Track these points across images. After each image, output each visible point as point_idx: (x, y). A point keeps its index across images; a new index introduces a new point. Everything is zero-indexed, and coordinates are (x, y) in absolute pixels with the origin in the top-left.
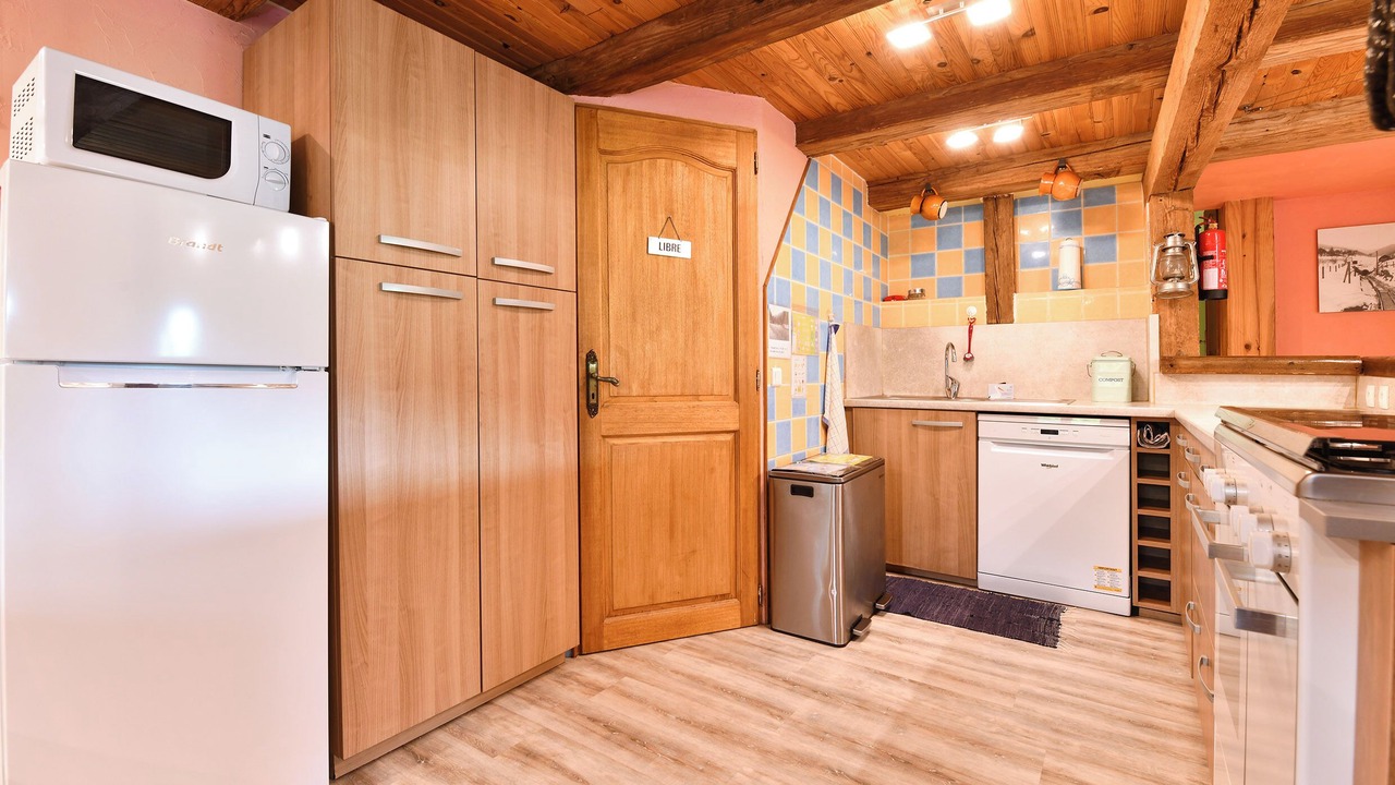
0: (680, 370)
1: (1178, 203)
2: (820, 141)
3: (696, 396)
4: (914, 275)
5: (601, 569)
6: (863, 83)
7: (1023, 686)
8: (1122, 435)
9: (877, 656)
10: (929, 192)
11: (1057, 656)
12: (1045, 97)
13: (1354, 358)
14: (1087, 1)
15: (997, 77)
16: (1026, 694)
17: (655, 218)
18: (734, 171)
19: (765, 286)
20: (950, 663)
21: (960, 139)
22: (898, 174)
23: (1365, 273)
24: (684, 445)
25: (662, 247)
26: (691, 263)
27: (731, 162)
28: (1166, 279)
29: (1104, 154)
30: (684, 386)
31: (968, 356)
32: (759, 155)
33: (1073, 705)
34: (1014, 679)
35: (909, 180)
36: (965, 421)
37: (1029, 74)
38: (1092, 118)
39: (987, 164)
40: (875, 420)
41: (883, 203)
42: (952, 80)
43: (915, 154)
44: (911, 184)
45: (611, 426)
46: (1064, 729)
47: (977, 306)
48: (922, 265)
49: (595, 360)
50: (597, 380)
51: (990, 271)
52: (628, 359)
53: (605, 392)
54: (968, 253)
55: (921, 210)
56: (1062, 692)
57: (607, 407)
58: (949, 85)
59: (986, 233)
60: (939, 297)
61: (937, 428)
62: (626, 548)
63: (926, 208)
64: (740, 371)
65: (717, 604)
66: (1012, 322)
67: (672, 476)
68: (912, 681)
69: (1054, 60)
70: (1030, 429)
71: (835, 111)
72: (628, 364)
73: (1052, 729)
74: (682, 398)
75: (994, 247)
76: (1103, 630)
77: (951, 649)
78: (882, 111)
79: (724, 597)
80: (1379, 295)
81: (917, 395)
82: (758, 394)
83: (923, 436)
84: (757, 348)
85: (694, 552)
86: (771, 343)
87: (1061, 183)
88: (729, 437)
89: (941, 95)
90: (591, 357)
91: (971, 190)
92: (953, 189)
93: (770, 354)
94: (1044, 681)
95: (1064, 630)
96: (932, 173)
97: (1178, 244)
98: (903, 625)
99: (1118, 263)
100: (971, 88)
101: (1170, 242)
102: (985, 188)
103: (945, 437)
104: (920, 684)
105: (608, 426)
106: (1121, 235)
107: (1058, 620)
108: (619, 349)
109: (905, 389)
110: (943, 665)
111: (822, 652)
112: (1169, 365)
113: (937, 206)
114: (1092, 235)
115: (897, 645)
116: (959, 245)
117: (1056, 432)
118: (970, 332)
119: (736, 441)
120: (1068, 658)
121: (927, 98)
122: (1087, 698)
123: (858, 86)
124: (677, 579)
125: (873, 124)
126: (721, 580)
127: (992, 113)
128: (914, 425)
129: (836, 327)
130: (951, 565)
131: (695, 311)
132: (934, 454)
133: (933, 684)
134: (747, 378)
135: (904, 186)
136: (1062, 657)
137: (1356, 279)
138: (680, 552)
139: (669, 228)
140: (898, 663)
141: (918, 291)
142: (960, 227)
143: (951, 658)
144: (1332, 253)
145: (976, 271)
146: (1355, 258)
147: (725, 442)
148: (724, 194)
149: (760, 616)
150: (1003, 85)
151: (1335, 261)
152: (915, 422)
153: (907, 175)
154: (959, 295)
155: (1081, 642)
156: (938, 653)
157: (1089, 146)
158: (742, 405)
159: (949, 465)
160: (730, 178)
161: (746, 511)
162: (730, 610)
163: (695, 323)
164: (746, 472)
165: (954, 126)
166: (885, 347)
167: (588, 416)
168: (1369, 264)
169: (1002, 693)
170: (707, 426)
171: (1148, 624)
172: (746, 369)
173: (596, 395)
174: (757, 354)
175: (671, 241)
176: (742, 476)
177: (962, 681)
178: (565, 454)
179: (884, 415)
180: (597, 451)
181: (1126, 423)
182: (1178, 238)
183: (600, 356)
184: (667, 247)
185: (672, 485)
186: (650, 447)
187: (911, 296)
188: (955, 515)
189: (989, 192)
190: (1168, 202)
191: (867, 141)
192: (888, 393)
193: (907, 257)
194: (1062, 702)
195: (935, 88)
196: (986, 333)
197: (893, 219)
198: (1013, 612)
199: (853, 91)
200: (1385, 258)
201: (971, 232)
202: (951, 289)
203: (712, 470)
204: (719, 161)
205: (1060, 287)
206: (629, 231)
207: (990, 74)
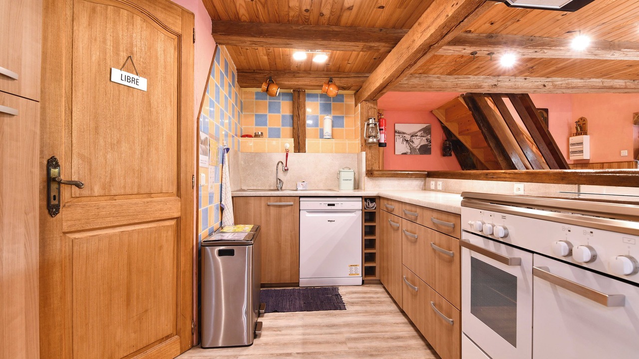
0: (136, 175)
1: (372, 105)
2: (229, 35)
3: (149, 194)
4: (256, 125)
5: (61, 350)
6: (264, 7)
7: (347, 335)
8: (358, 205)
9: (273, 344)
10: (271, 82)
11: (348, 314)
12: (345, 43)
13: (425, 171)
14: (379, 1)
15: (326, 27)
16: (350, 339)
17: (118, 54)
18: (179, 37)
19: (198, 119)
20: (309, 334)
21: (299, 56)
22: (255, 68)
23: (407, 141)
24: (139, 231)
25: (123, 78)
26: (147, 95)
27: (178, 30)
28: (369, 137)
29: (346, 79)
30: (139, 186)
31: (286, 168)
32: (195, 31)
33: (369, 338)
34: (340, 333)
35: (260, 73)
36: (294, 202)
37: (340, 30)
38: (348, 61)
39: (298, 73)
40: (247, 203)
41: (246, 83)
42: (307, 21)
43: (268, 59)
44: (261, 76)
45: (73, 222)
46: (374, 353)
47: (290, 143)
48: (261, 120)
49: (57, 165)
50: (59, 183)
51: (296, 126)
52: (91, 165)
53: (66, 193)
54: (283, 117)
55: (267, 90)
56: (361, 332)
57: (69, 206)
58: (303, 24)
59: (293, 107)
60: (269, 137)
61: (280, 206)
62: (87, 324)
63: (270, 89)
64: (182, 175)
65: (164, 344)
66: (305, 152)
67: (129, 257)
68: (298, 353)
69: (351, 26)
70: (322, 204)
71: (239, 19)
72: (90, 169)
73: (369, 355)
74: (138, 196)
75: (297, 114)
76: (356, 294)
77: (306, 326)
78: (267, 28)
79: (168, 337)
80: (411, 149)
81: (260, 188)
82: (193, 191)
83: (273, 211)
84: (193, 160)
85: (146, 311)
86: (201, 157)
87: (331, 89)
88: (173, 222)
89: (299, 28)
90: (52, 162)
91: (291, 84)
92: (283, 82)
93: (200, 165)
94: (351, 329)
95: (345, 299)
96: (272, 72)
97: (374, 122)
98: (276, 318)
99: (344, 128)
100: (314, 29)
101: (371, 121)
102: (297, 85)
103: (284, 211)
104: (303, 353)
105: (69, 223)
106: (346, 117)
107: (339, 295)
108: (81, 156)
109: (253, 185)
110: (306, 337)
111: (242, 353)
112: (370, 173)
113: (275, 89)
114: (335, 115)
115: (279, 333)
116: (279, 112)
117: (334, 205)
118: (287, 156)
119: (178, 225)
120: (353, 313)
121: (292, 28)
122: (372, 332)
123: (260, 7)
124: (133, 335)
125: (261, 33)
126: (165, 324)
127: (321, 45)
128: (269, 205)
129: (228, 150)
130: (287, 278)
131: (149, 131)
132: (279, 220)
133: (309, 351)
134: (186, 180)
135: (257, 76)
136: (351, 314)
137: (405, 142)
138: (135, 314)
139: (129, 64)
140: (285, 344)
141: (260, 133)
142: (280, 102)
143: (308, 331)
144: (399, 133)
145: (287, 126)
146: (405, 135)
147: (171, 226)
148: (172, 51)
149: (192, 342)
150: (328, 32)
151: (399, 136)
152: (269, 203)
153: (259, 70)
154: (279, 137)
155: (353, 303)
156: (301, 331)
157: (341, 74)
158: (182, 198)
159: (286, 226)
160: (176, 40)
161: (184, 272)
162: (174, 344)
163: (149, 140)
164: (185, 246)
165: (299, 48)
166: (242, 163)
167: (49, 216)
168: (408, 137)
169: (340, 343)
170: (158, 215)
171: (369, 287)
172: (186, 174)
173: (58, 197)
174: (192, 164)
175: (131, 75)
176: (182, 248)
177: (320, 343)
178: (26, 255)
179: (252, 201)
180: (58, 247)
181: (360, 199)
182: (373, 120)
183: (61, 162)
184: (128, 79)
185: (129, 264)
186: (110, 237)
187: (256, 136)
188: (289, 251)
189: (297, 87)
190: (370, 105)
191: (255, 43)
192: (244, 188)
193: (253, 115)
194: (364, 338)
195: (297, 23)
196: (294, 157)
197: (245, 93)
198: (320, 296)
199: (255, 9)
200: (412, 136)
201: (285, 107)
202: (275, 134)
203: (161, 248)
204: (170, 26)
205: (325, 137)
206: (94, 58)
207: (323, 24)
